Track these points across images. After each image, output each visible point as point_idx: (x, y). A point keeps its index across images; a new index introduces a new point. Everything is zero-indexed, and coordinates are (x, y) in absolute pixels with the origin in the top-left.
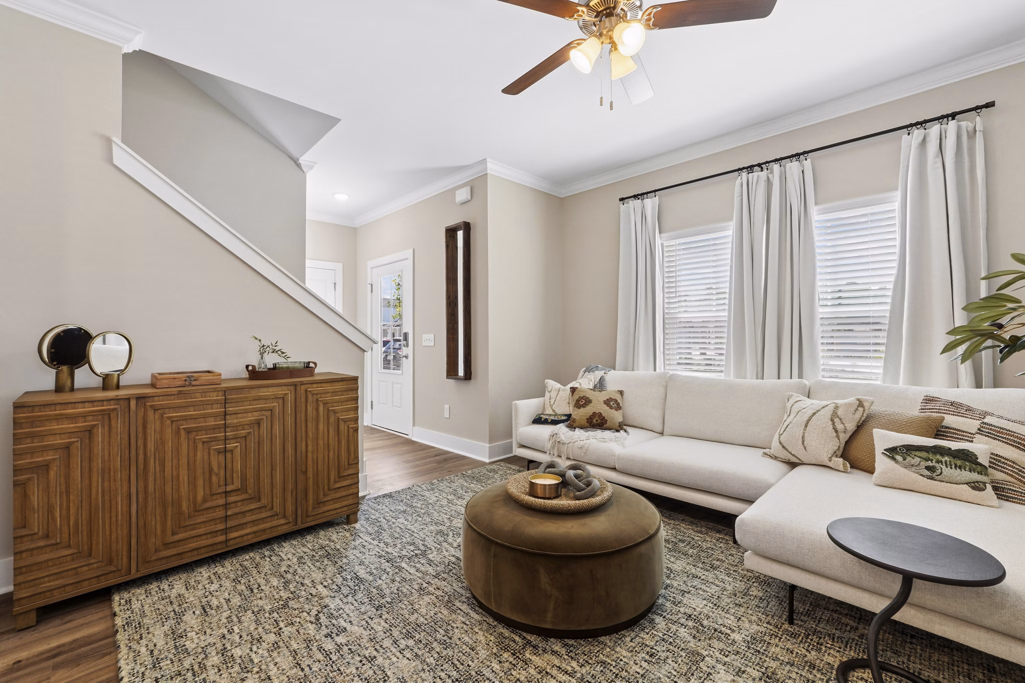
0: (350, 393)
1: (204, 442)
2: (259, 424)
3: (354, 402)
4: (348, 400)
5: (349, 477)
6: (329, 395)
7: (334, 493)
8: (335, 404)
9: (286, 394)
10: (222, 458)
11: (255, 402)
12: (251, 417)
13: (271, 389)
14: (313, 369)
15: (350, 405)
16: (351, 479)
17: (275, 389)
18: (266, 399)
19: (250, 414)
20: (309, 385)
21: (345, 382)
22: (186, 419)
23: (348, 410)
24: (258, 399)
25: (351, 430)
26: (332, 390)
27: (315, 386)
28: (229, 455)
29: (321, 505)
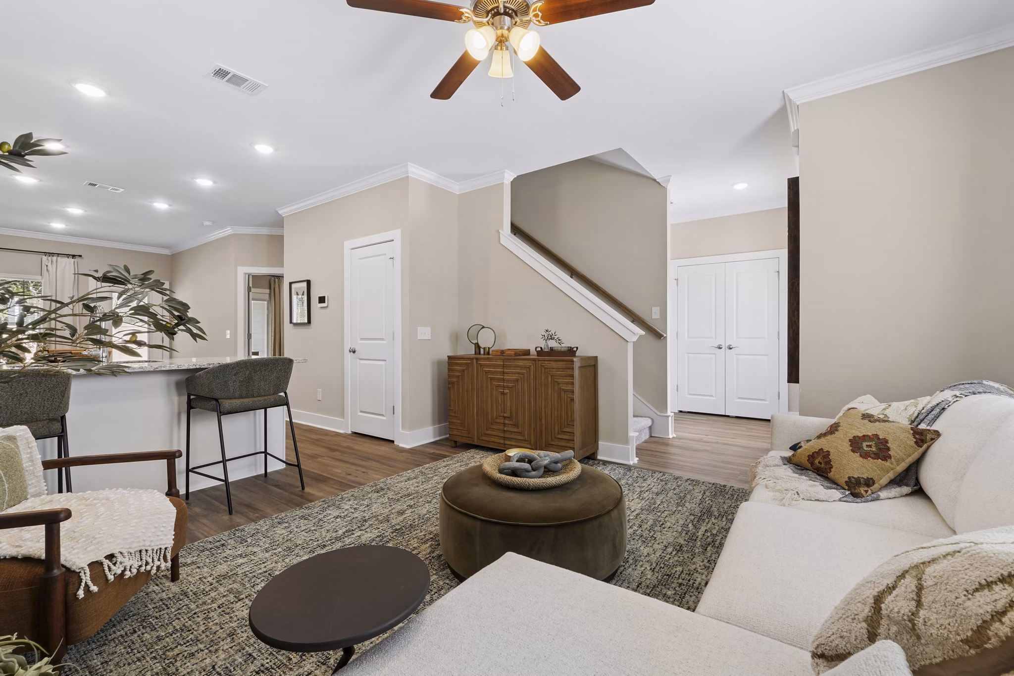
0: (568, 370)
1: (496, 386)
2: (517, 381)
3: (571, 378)
4: (566, 376)
5: (568, 434)
6: (554, 370)
7: (558, 441)
8: (559, 378)
9: (531, 366)
10: (502, 396)
11: (516, 368)
12: (514, 377)
13: (523, 362)
14: (575, 352)
15: (568, 380)
16: (570, 436)
17: (526, 362)
18: (521, 367)
19: (514, 375)
20: (543, 362)
21: (565, 362)
22: (491, 372)
23: (567, 383)
24: (517, 366)
25: (569, 399)
26: (556, 367)
27: (546, 362)
28: (505, 396)
29: (550, 446)
